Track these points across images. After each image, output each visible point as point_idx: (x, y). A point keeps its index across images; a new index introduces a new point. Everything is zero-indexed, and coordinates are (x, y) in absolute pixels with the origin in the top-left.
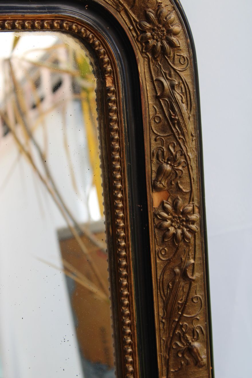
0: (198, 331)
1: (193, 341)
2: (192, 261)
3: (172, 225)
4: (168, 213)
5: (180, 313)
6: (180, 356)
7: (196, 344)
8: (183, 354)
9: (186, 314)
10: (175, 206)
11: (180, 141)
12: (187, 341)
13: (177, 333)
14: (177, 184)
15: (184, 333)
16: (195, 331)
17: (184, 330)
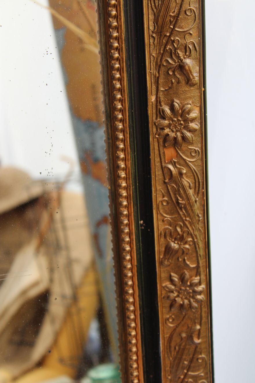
0: (191, 47)
1: (184, 58)
5: (172, 27)
6: (171, 73)
7: (188, 61)
8: (174, 72)
9: (179, 28)
12: (178, 57)
13: (168, 48)
15: (176, 49)
16: (187, 47)
17: (176, 46)
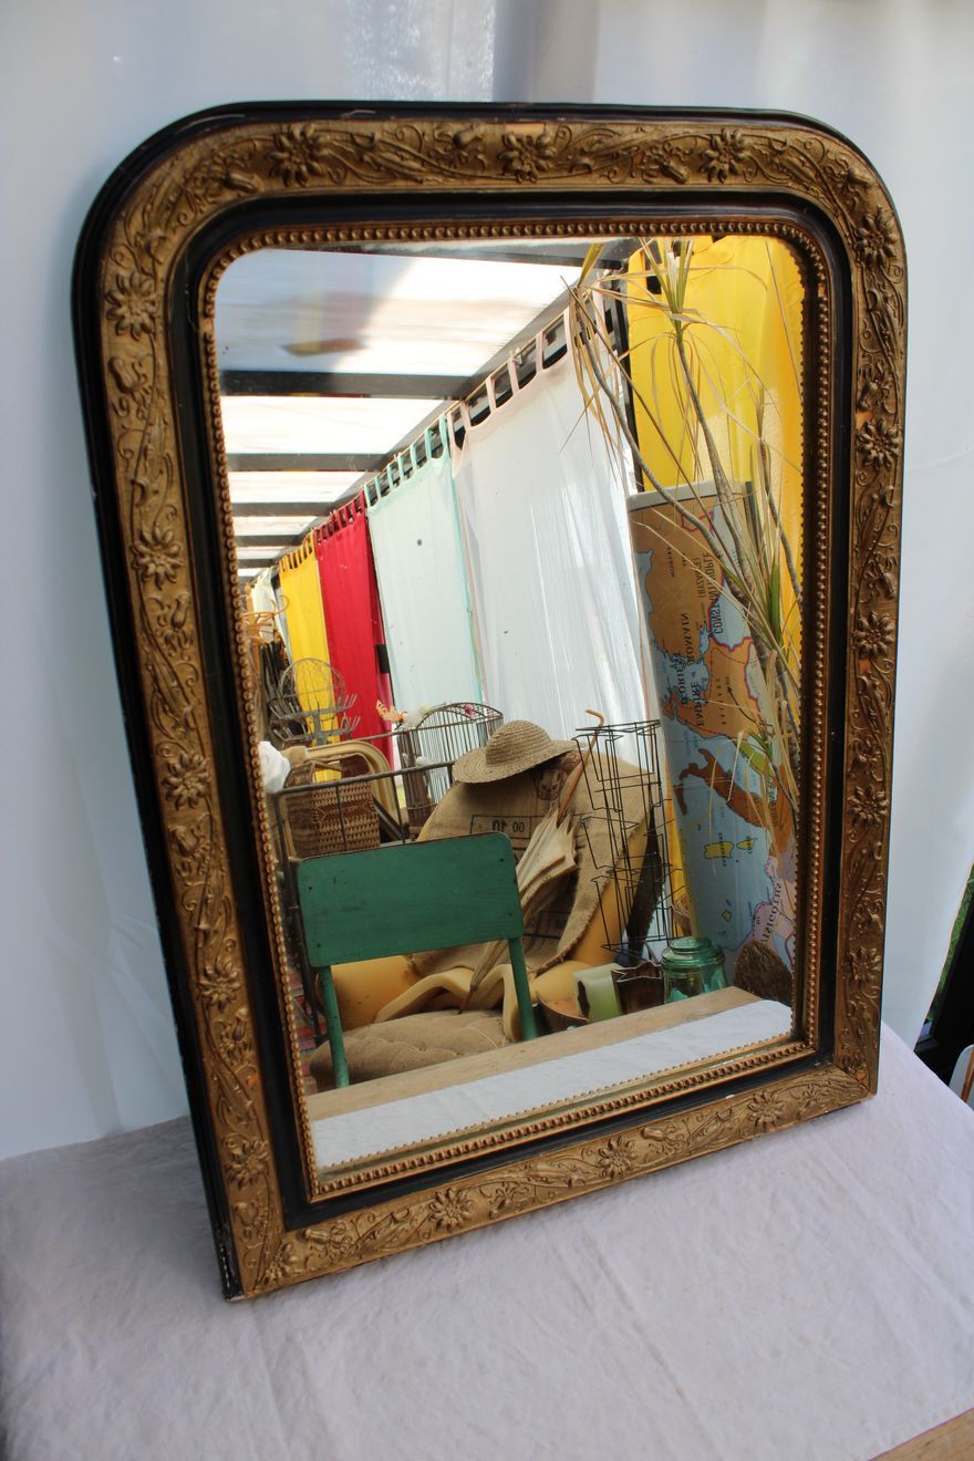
2: (891, 487)
3: (873, 448)
4: (871, 435)
10: (879, 428)
11: (890, 358)
14: (883, 404)
